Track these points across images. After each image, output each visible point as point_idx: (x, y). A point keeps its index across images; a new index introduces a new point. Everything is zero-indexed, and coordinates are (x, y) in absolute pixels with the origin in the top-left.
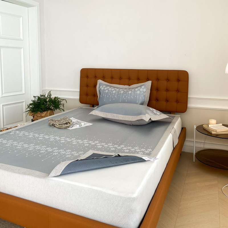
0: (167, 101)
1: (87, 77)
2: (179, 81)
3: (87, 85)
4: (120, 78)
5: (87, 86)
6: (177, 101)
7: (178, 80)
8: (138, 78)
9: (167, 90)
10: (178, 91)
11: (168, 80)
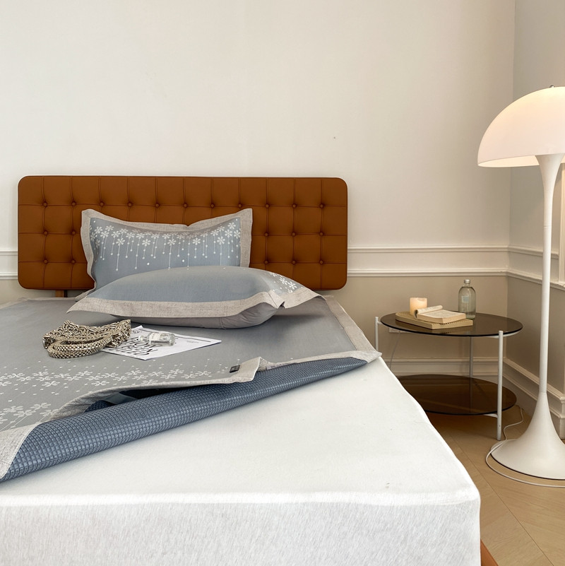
1: (44, 203)
2: (324, 205)
3: (45, 231)
4: (158, 204)
5: (43, 233)
6: (322, 261)
8: (212, 203)
9: (295, 232)
10: (322, 232)
11: (297, 205)
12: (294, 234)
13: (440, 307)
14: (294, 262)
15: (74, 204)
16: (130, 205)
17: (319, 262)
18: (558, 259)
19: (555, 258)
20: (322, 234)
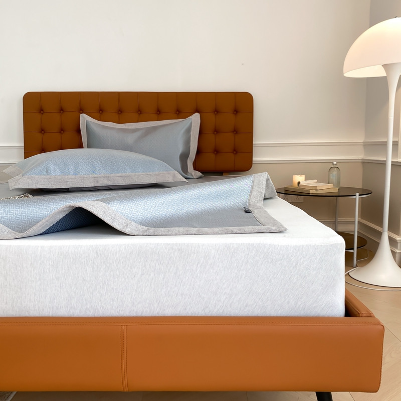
0: (217, 151)
1: (41, 111)
3: (42, 130)
4: (120, 111)
5: (41, 132)
6: (235, 151)
7: (236, 111)
8: (158, 111)
10: (235, 131)
11: (217, 112)
12: (215, 133)
13: (316, 180)
14: (215, 152)
15: (62, 111)
16: (101, 112)
17: (233, 152)
18: (398, 145)
19: (395, 144)
20: (235, 132)
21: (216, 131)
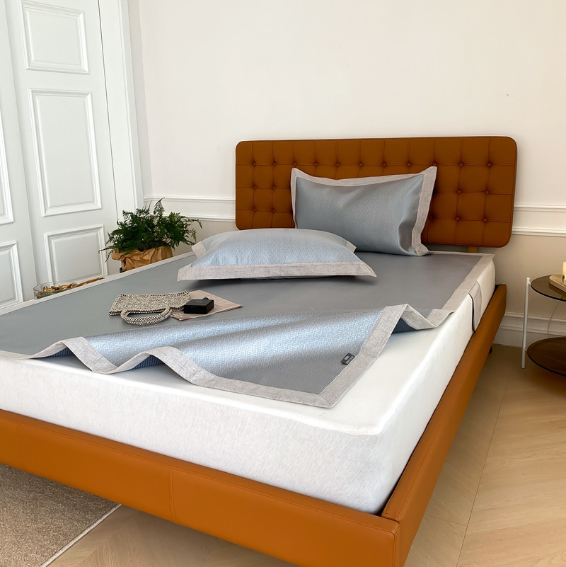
0: (459, 217)
1: (253, 163)
2: (492, 164)
4: (338, 164)
5: (253, 187)
6: (485, 218)
7: (490, 164)
8: (384, 162)
11: (464, 164)
12: (459, 192)
15: (274, 164)
16: (316, 164)
17: (483, 220)
20: (487, 192)
21: (460, 190)
